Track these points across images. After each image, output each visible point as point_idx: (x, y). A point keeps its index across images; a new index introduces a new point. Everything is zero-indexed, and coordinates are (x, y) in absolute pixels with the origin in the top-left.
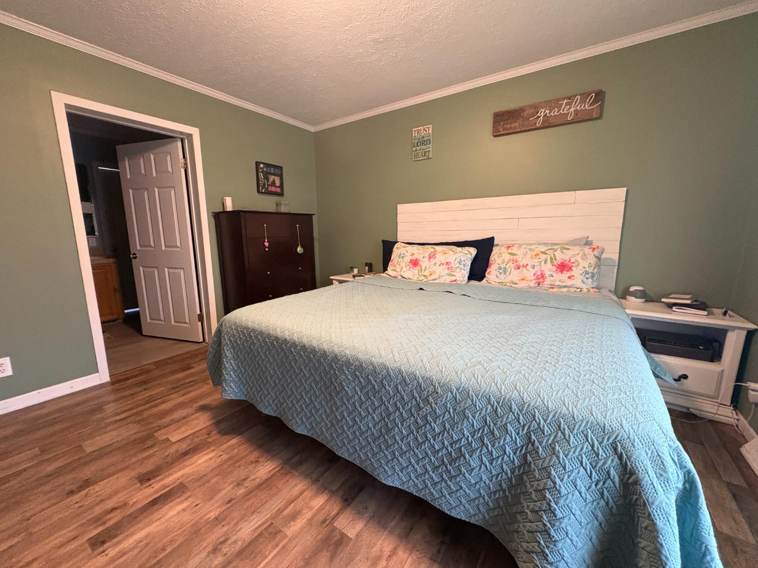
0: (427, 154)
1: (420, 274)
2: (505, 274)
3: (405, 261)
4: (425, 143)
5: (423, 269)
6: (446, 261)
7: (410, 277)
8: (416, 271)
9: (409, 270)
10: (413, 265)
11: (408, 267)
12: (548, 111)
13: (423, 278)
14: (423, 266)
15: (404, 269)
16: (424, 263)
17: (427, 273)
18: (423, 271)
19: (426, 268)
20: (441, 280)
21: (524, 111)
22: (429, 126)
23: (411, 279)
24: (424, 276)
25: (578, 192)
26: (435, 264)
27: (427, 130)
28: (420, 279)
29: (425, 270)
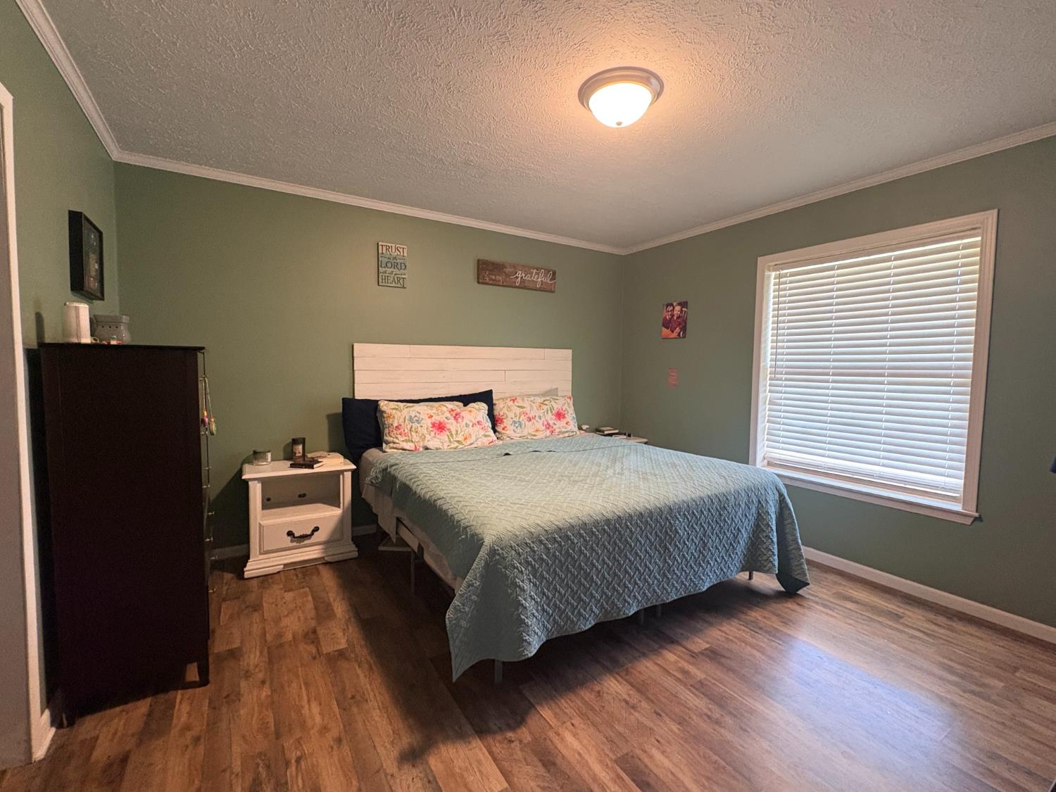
0: (401, 281)
1: (452, 440)
2: (521, 427)
3: (425, 426)
4: (399, 266)
5: (454, 433)
6: (477, 420)
7: (437, 446)
8: (444, 436)
9: (435, 437)
10: (438, 429)
11: (433, 434)
12: (523, 275)
13: (456, 444)
14: (452, 429)
15: (428, 437)
16: (452, 425)
17: (460, 438)
18: (454, 436)
19: (457, 431)
20: (479, 444)
21: (505, 267)
22: (404, 247)
23: (440, 449)
24: (458, 442)
25: (546, 350)
26: (467, 425)
27: (401, 250)
28: (453, 446)
29: (457, 434)
